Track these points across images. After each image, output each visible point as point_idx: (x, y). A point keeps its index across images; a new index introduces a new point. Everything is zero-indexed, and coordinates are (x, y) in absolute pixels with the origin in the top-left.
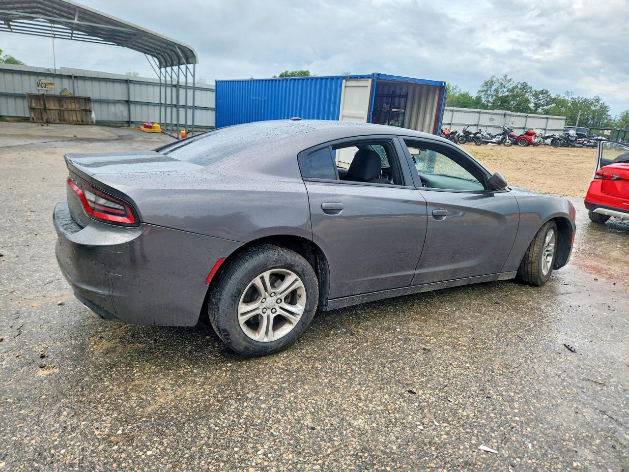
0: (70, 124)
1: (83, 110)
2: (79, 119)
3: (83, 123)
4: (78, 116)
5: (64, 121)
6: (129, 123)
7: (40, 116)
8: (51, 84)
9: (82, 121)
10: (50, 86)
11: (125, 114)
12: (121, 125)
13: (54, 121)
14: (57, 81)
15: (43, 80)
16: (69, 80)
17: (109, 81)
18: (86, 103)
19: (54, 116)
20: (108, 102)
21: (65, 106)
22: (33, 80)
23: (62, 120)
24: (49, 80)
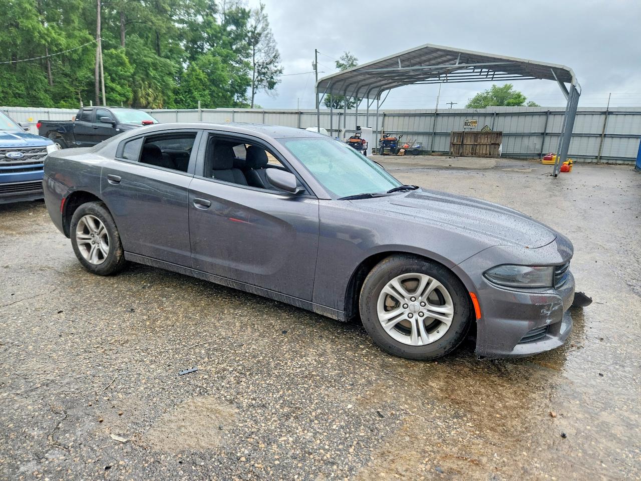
0: (479, 157)
1: (493, 144)
2: (488, 152)
3: (490, 156)
4: (488, 149)
5: (475, 154)
6: (540, 156)
7: (457, 151)
8: (475, 122)
9: (490, 154)
10: (474, 124)
11: (538, 146)
12: (531, 157)
13: (467, 155)
14: (482, 119)
15: (470, 119)
16: (492, 117)
17: (528, 115)
18: (497, 137)
19: (468, 149)
20: (522, 135)
21: (479, 141)
22: (463, 120)
23: (474, 154)
24: (476, 119)
